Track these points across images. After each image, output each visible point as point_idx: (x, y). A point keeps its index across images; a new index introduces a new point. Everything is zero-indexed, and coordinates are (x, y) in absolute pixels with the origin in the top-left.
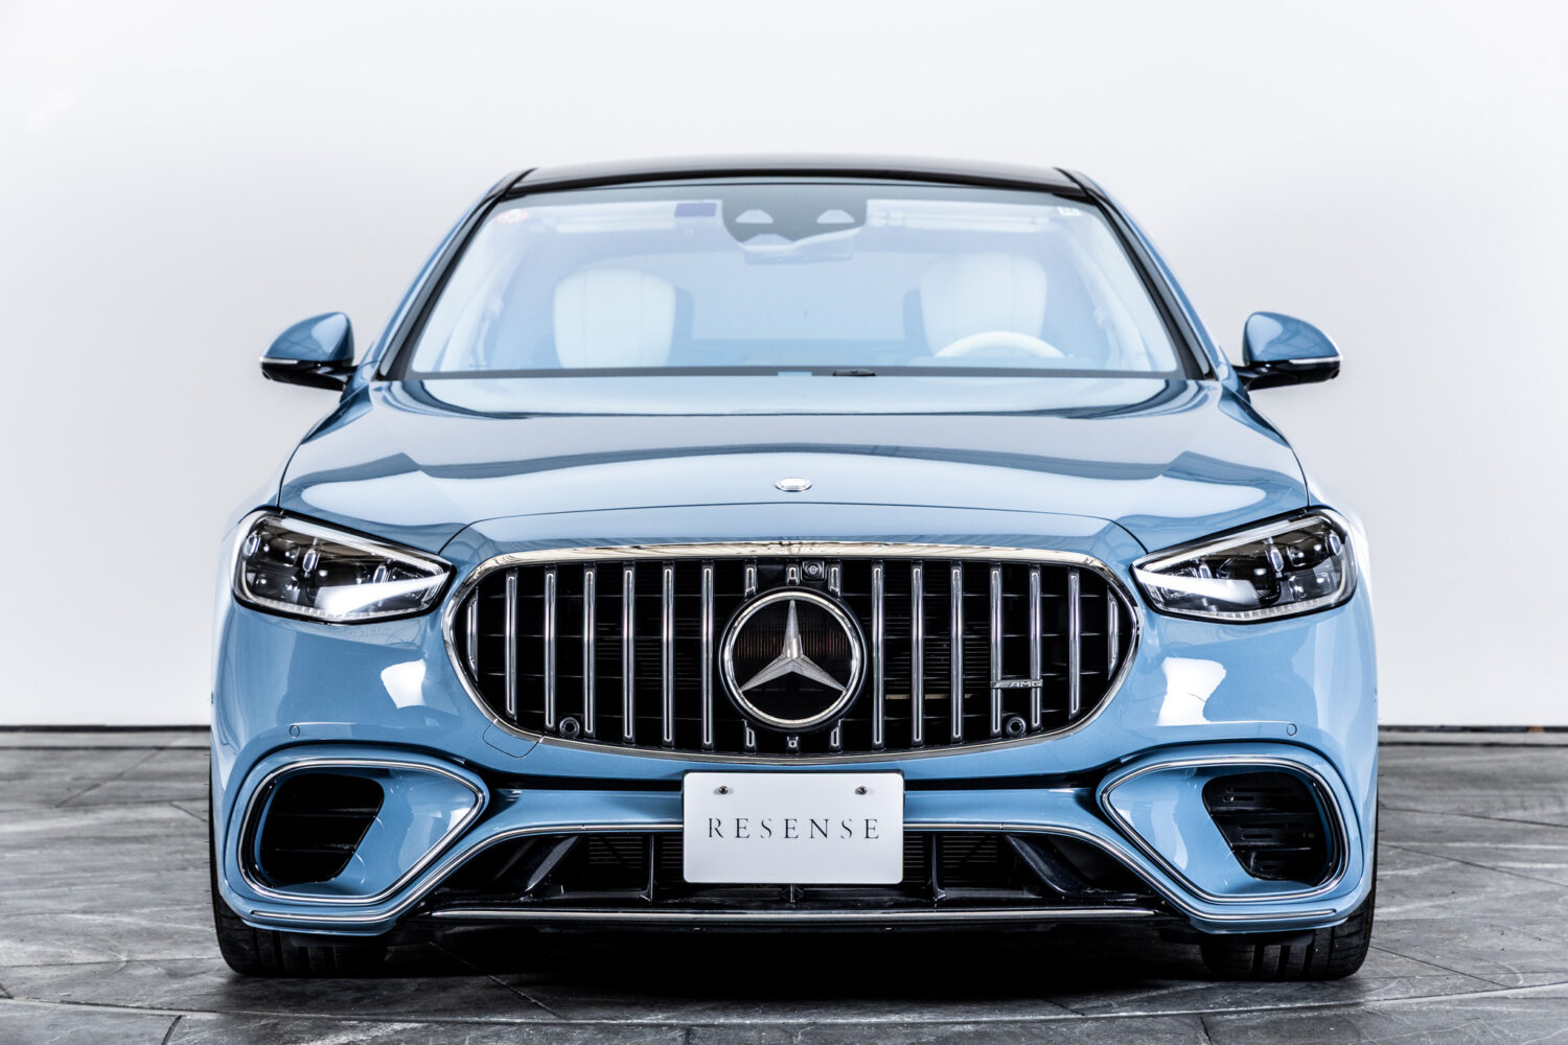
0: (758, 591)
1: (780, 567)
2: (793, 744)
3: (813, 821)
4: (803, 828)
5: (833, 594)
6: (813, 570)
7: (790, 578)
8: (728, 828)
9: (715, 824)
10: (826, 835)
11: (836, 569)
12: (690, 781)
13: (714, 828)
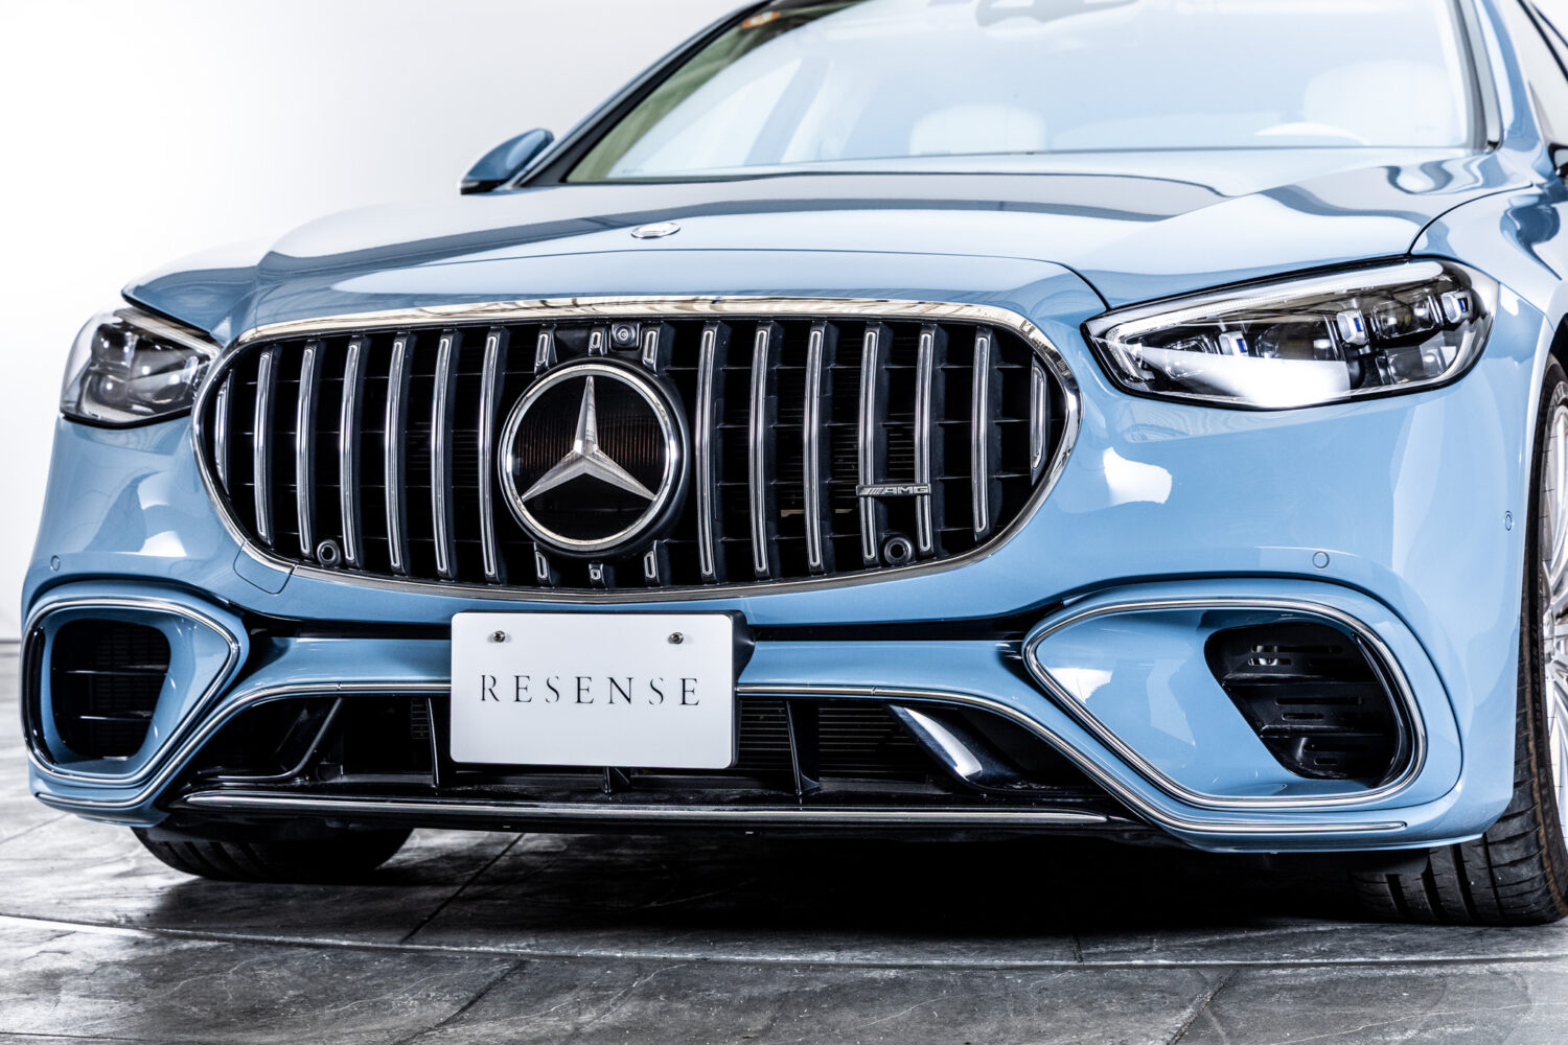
0: (552, 364)
1: (582, 334)
2: (596, 574)
3: (612, 680)
4: (599, 689)
5: (649, 369)
6: (623, 335)
7: (591, 346)
8: (505, 689)
9: (489, 683)
10: (629, 700)
11: (653, 334)
12: (461, 623)
13: (488, 689)
